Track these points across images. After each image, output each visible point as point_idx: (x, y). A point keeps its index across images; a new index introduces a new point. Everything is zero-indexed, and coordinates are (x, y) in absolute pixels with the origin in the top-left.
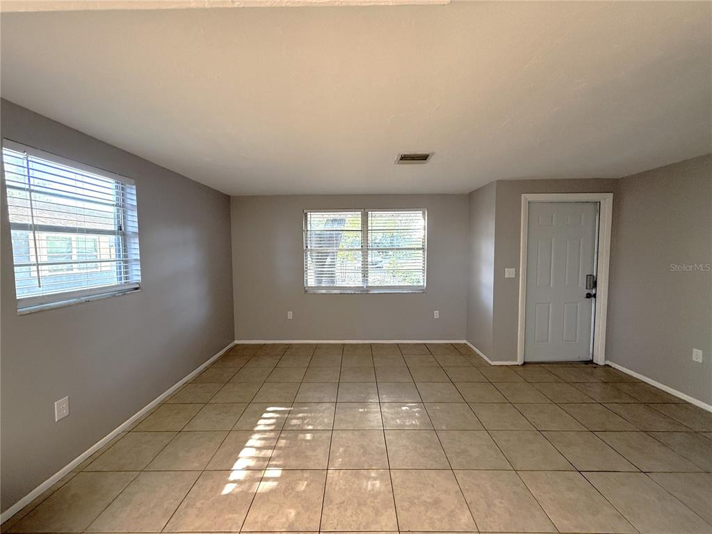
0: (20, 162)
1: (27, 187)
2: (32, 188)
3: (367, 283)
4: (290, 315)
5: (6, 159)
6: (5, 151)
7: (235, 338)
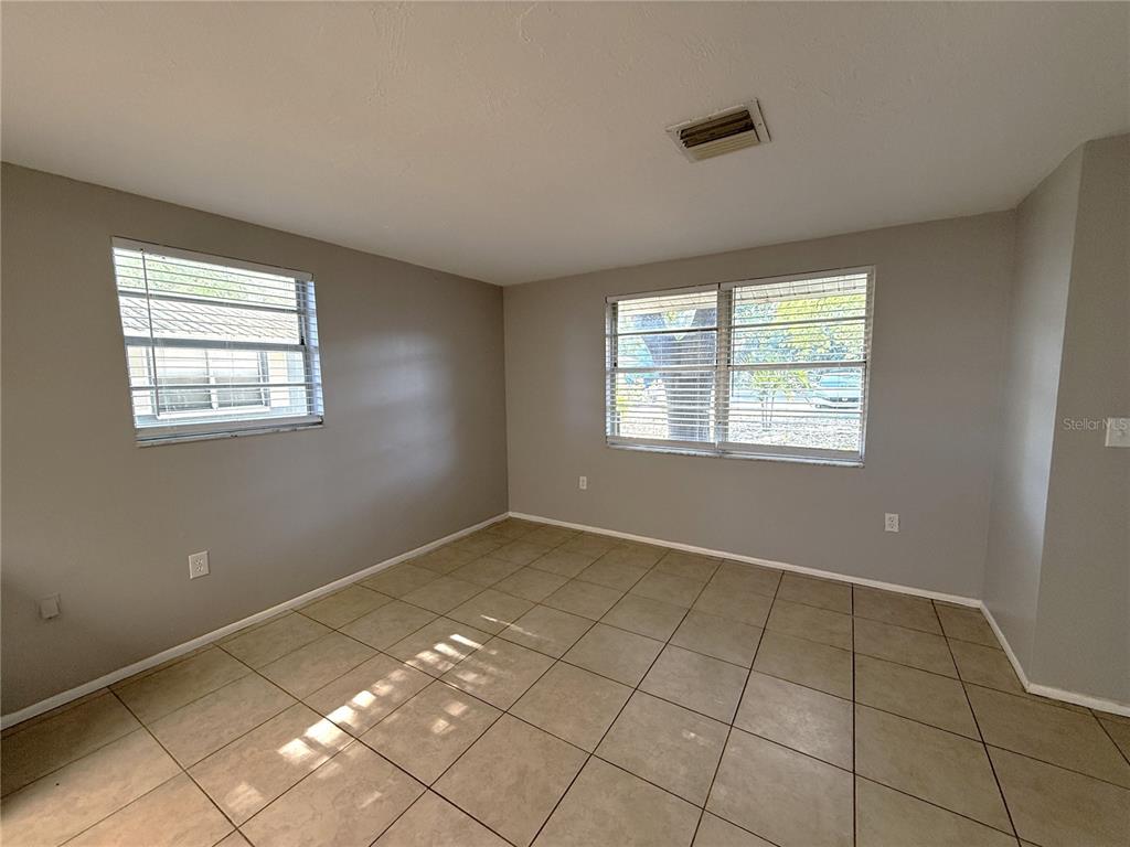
0: (133, 262)
1: (144, 291)
2: (150, 292)
3: (726, 436)
4: (583, 483)
5: (118, 260)
6: (117, 251)
7: (510, 507)
